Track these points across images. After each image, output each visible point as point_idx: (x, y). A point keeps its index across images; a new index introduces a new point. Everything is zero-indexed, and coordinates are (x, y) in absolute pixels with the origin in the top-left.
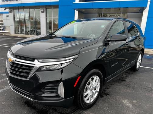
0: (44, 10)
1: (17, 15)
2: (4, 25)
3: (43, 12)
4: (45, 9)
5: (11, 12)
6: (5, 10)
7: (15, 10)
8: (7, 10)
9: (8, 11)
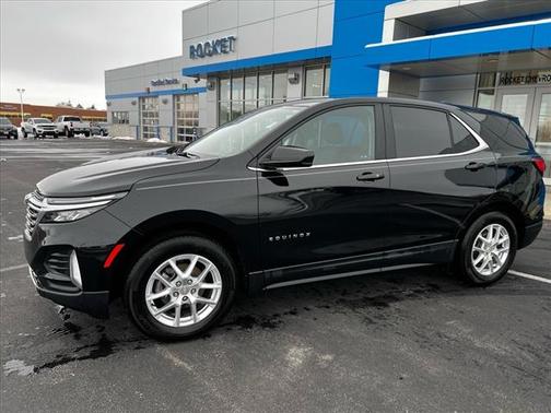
0: (297, 76)
1: (225, 96)
2: (200, 126)
3: (294, 81)
4: (301, 73)
5: (211, 88)
6: (196, 81)
7: (222, 81)
8: (203, 83)
9: (205, 85)
